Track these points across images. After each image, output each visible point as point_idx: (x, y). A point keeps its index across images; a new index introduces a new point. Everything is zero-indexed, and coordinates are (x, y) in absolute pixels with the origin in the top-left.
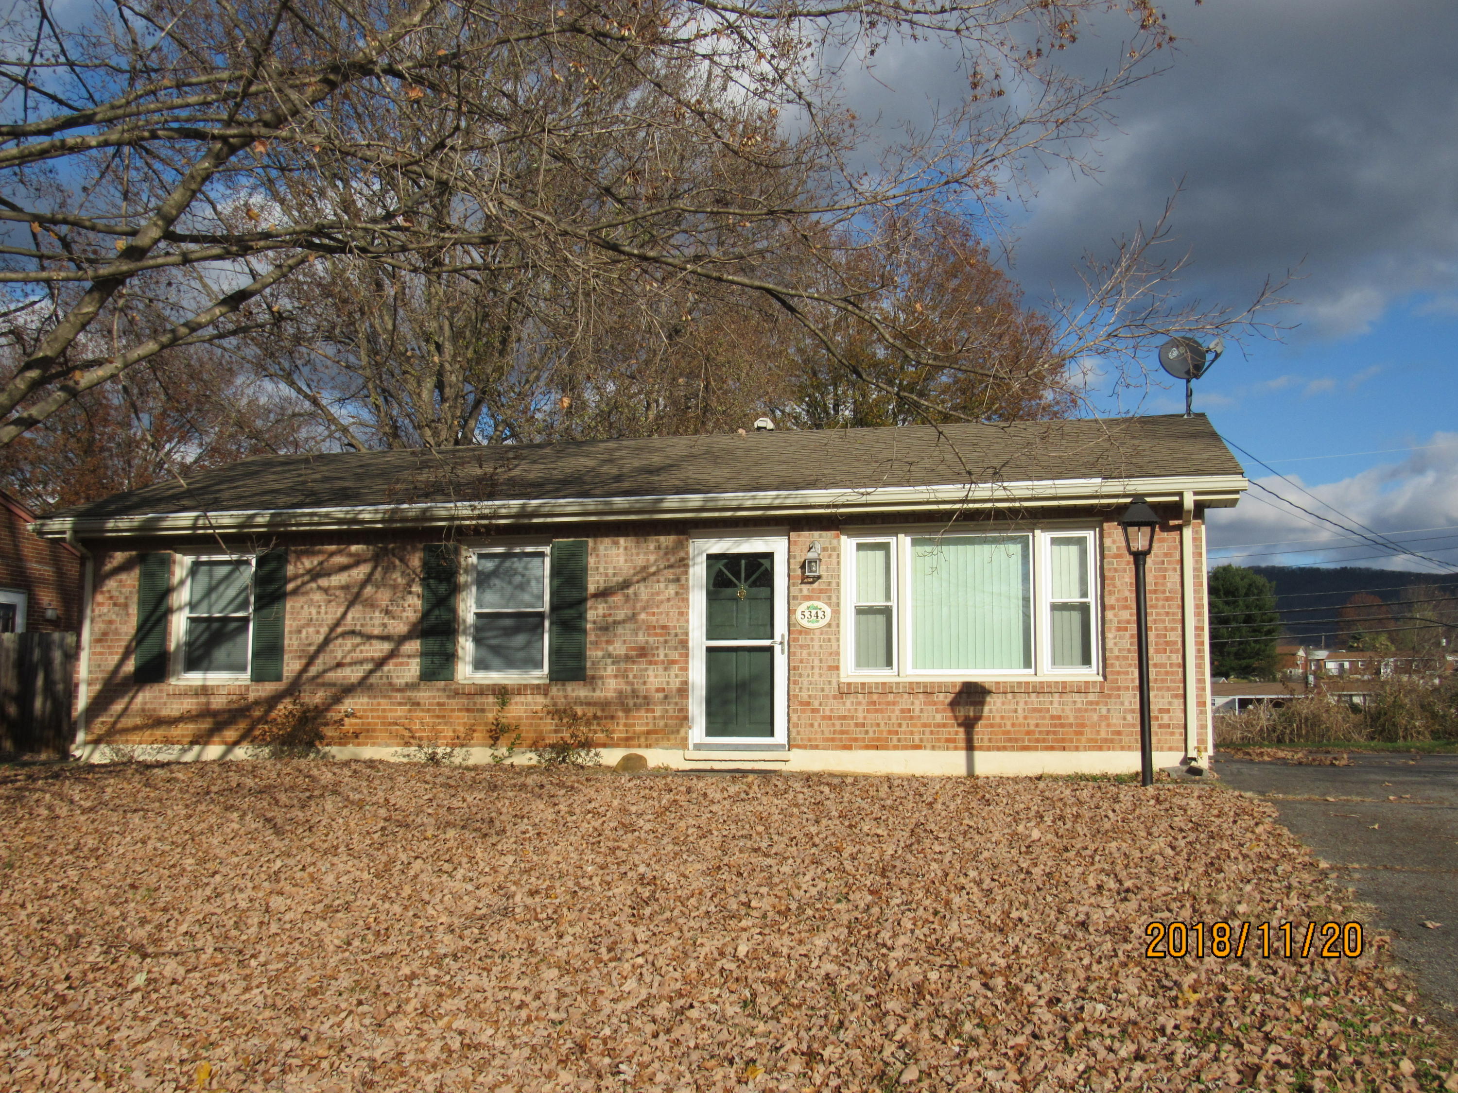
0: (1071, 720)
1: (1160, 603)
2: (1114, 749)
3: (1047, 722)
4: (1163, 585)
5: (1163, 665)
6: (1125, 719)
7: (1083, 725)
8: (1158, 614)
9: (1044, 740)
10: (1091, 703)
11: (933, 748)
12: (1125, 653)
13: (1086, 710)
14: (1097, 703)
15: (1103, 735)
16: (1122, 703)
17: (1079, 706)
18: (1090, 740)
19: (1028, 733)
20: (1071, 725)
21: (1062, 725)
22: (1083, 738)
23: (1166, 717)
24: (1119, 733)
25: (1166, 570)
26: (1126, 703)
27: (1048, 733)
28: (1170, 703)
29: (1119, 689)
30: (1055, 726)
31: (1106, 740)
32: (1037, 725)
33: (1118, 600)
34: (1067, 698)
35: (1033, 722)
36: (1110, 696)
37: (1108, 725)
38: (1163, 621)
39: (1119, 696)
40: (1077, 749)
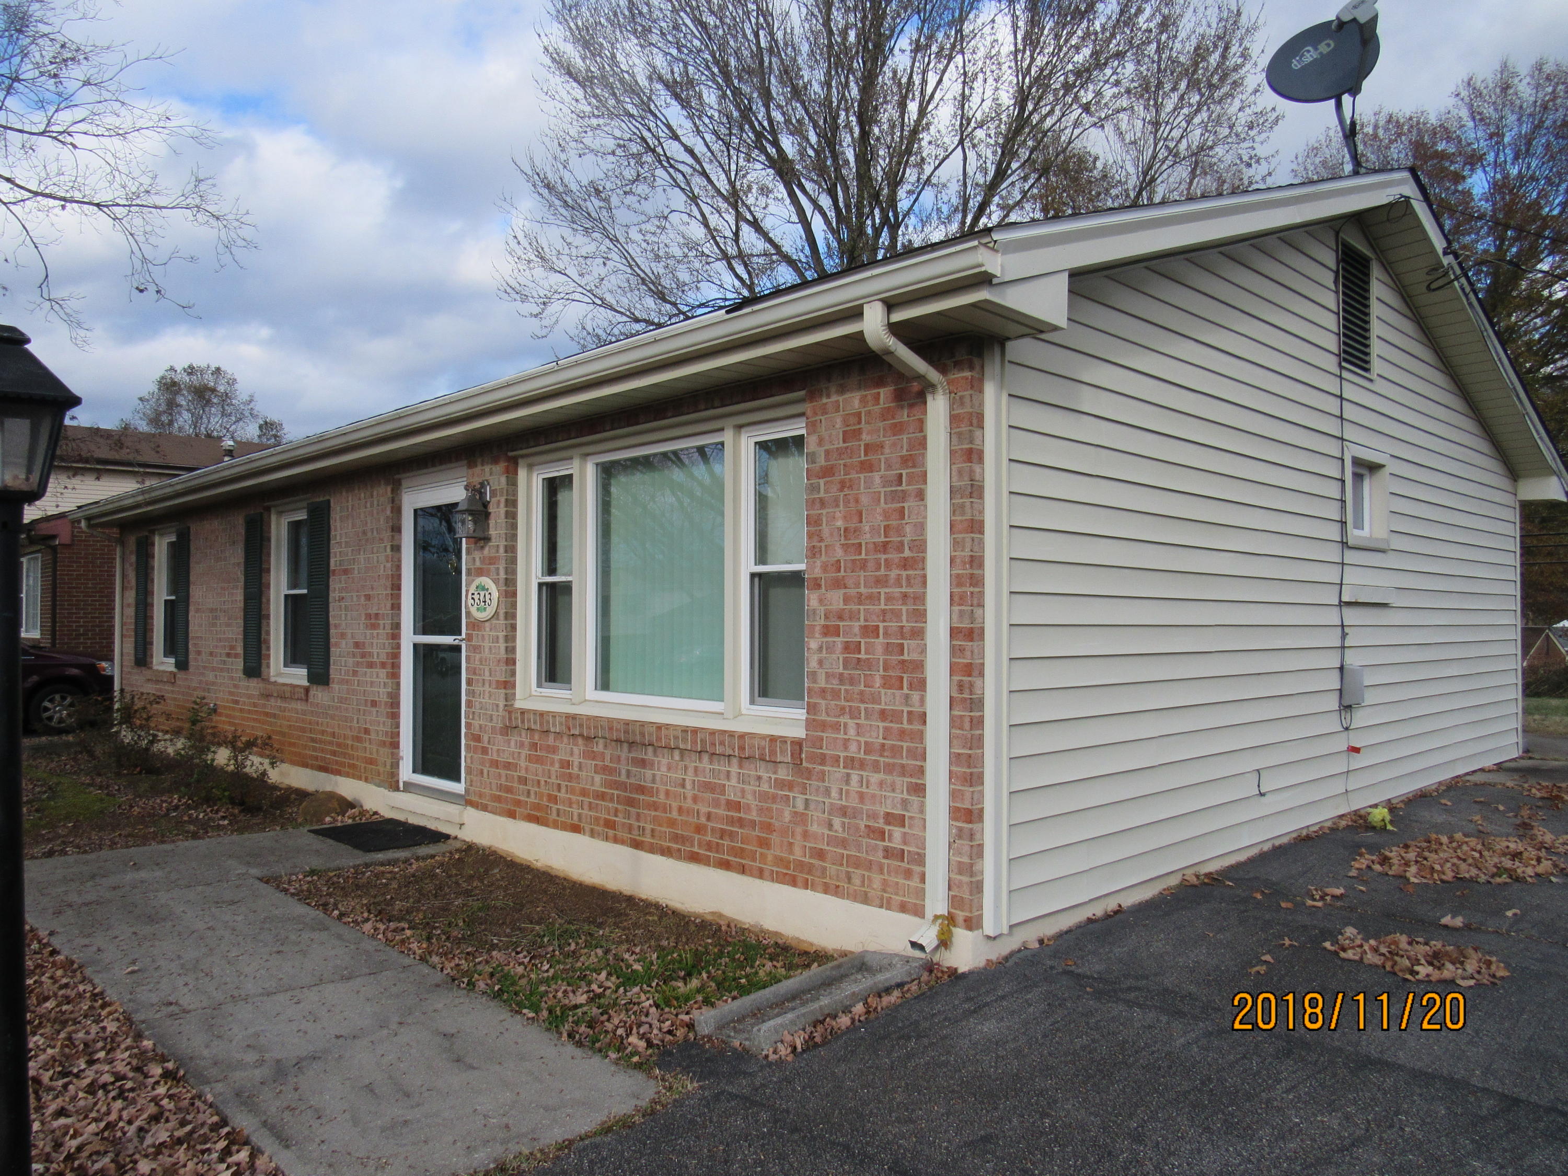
0: (753, 815)
1: (894, 574)
2: (814, 889)
3: (721, 812)
4: (900, 531)
5: (895, 716)
6: (830, 826)
7: (768, 828)
8: (889, 599)
9: (718, 848)
10: (780, 784)
11: (593, 834)
12: (835, 684)
13: (774, 798)
14: (790, 786)
15: (798, 854)
16: (827, 792)
17: (765, 787)
18: (779, 861)
19: (699, 829)
20: (753, 823)
21: (741, 822)
22: (770, 854)
23: (897, 832)
24: (820, 854)
25: (904, 496)
26: (834, 794)
27: (723, 834)
28: (905, 802)
29: (823, 760)
30: (731, 821)
31: (800, 865)
32: (709, 817)
33: (825, 568)
34: (750, 771)
35: (704, 809)
36: (809, 773)
37: (805, 835)
38: (897, 615)
39: (822, 777)
40: (760, 875)
